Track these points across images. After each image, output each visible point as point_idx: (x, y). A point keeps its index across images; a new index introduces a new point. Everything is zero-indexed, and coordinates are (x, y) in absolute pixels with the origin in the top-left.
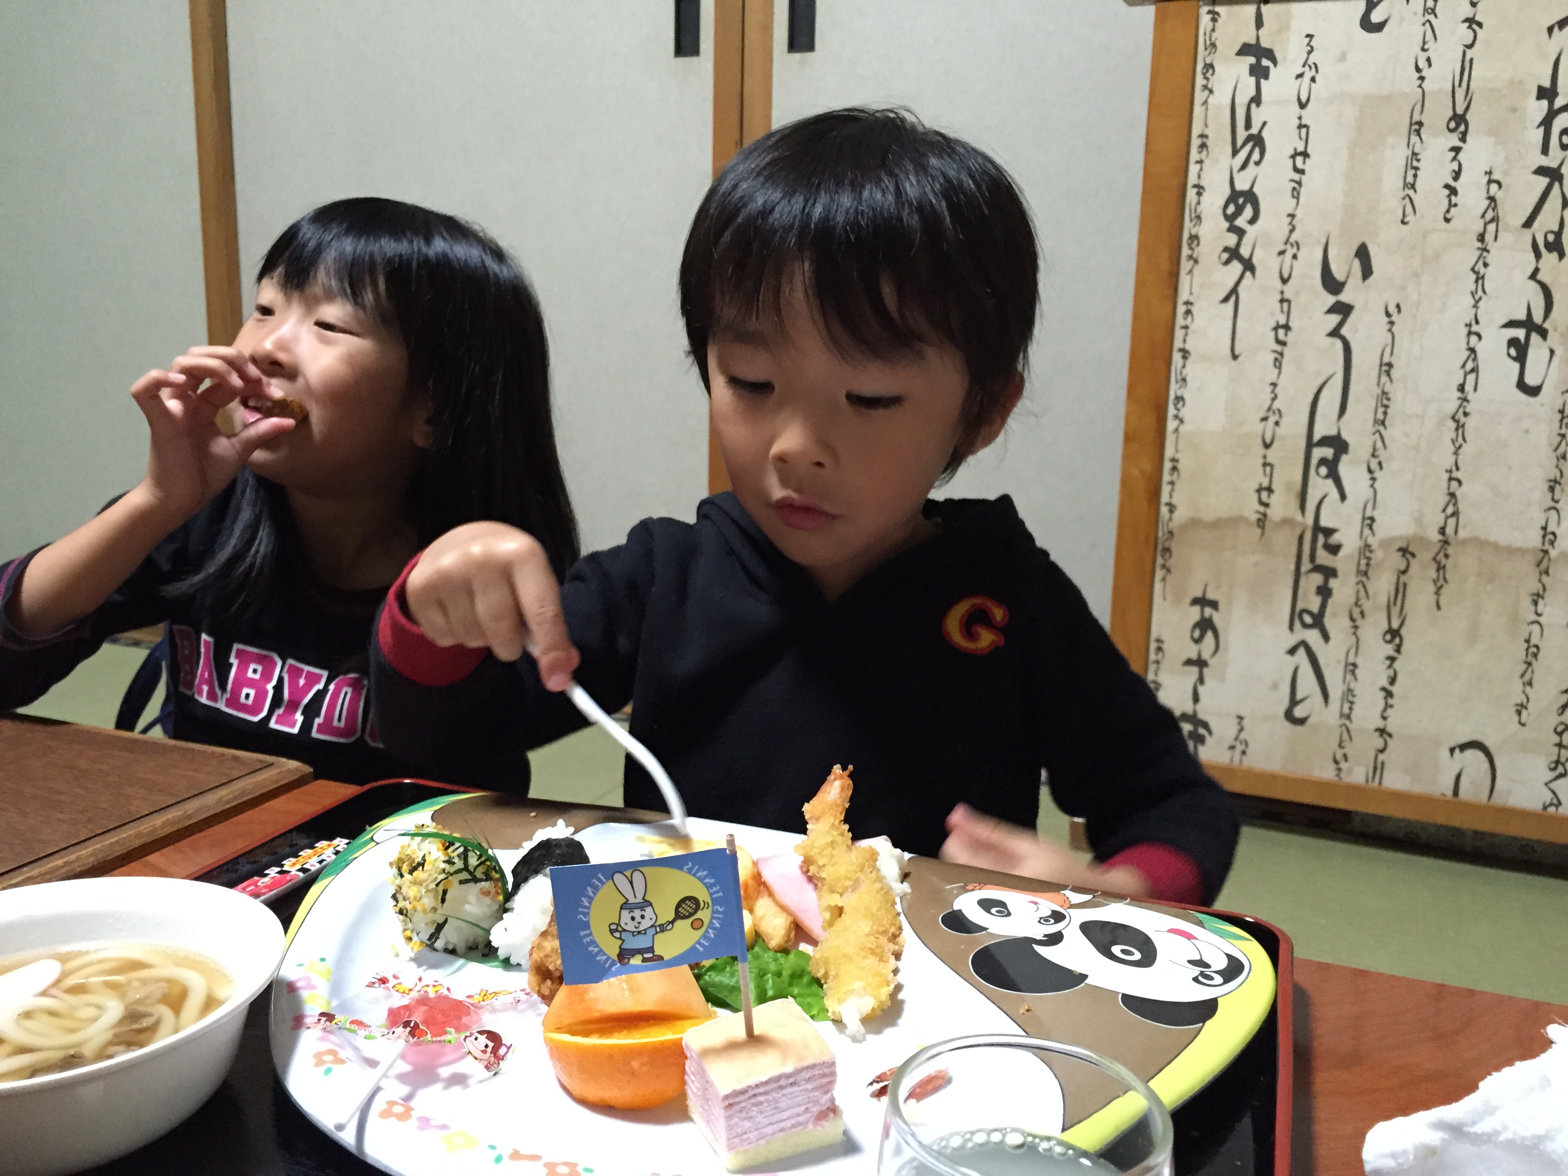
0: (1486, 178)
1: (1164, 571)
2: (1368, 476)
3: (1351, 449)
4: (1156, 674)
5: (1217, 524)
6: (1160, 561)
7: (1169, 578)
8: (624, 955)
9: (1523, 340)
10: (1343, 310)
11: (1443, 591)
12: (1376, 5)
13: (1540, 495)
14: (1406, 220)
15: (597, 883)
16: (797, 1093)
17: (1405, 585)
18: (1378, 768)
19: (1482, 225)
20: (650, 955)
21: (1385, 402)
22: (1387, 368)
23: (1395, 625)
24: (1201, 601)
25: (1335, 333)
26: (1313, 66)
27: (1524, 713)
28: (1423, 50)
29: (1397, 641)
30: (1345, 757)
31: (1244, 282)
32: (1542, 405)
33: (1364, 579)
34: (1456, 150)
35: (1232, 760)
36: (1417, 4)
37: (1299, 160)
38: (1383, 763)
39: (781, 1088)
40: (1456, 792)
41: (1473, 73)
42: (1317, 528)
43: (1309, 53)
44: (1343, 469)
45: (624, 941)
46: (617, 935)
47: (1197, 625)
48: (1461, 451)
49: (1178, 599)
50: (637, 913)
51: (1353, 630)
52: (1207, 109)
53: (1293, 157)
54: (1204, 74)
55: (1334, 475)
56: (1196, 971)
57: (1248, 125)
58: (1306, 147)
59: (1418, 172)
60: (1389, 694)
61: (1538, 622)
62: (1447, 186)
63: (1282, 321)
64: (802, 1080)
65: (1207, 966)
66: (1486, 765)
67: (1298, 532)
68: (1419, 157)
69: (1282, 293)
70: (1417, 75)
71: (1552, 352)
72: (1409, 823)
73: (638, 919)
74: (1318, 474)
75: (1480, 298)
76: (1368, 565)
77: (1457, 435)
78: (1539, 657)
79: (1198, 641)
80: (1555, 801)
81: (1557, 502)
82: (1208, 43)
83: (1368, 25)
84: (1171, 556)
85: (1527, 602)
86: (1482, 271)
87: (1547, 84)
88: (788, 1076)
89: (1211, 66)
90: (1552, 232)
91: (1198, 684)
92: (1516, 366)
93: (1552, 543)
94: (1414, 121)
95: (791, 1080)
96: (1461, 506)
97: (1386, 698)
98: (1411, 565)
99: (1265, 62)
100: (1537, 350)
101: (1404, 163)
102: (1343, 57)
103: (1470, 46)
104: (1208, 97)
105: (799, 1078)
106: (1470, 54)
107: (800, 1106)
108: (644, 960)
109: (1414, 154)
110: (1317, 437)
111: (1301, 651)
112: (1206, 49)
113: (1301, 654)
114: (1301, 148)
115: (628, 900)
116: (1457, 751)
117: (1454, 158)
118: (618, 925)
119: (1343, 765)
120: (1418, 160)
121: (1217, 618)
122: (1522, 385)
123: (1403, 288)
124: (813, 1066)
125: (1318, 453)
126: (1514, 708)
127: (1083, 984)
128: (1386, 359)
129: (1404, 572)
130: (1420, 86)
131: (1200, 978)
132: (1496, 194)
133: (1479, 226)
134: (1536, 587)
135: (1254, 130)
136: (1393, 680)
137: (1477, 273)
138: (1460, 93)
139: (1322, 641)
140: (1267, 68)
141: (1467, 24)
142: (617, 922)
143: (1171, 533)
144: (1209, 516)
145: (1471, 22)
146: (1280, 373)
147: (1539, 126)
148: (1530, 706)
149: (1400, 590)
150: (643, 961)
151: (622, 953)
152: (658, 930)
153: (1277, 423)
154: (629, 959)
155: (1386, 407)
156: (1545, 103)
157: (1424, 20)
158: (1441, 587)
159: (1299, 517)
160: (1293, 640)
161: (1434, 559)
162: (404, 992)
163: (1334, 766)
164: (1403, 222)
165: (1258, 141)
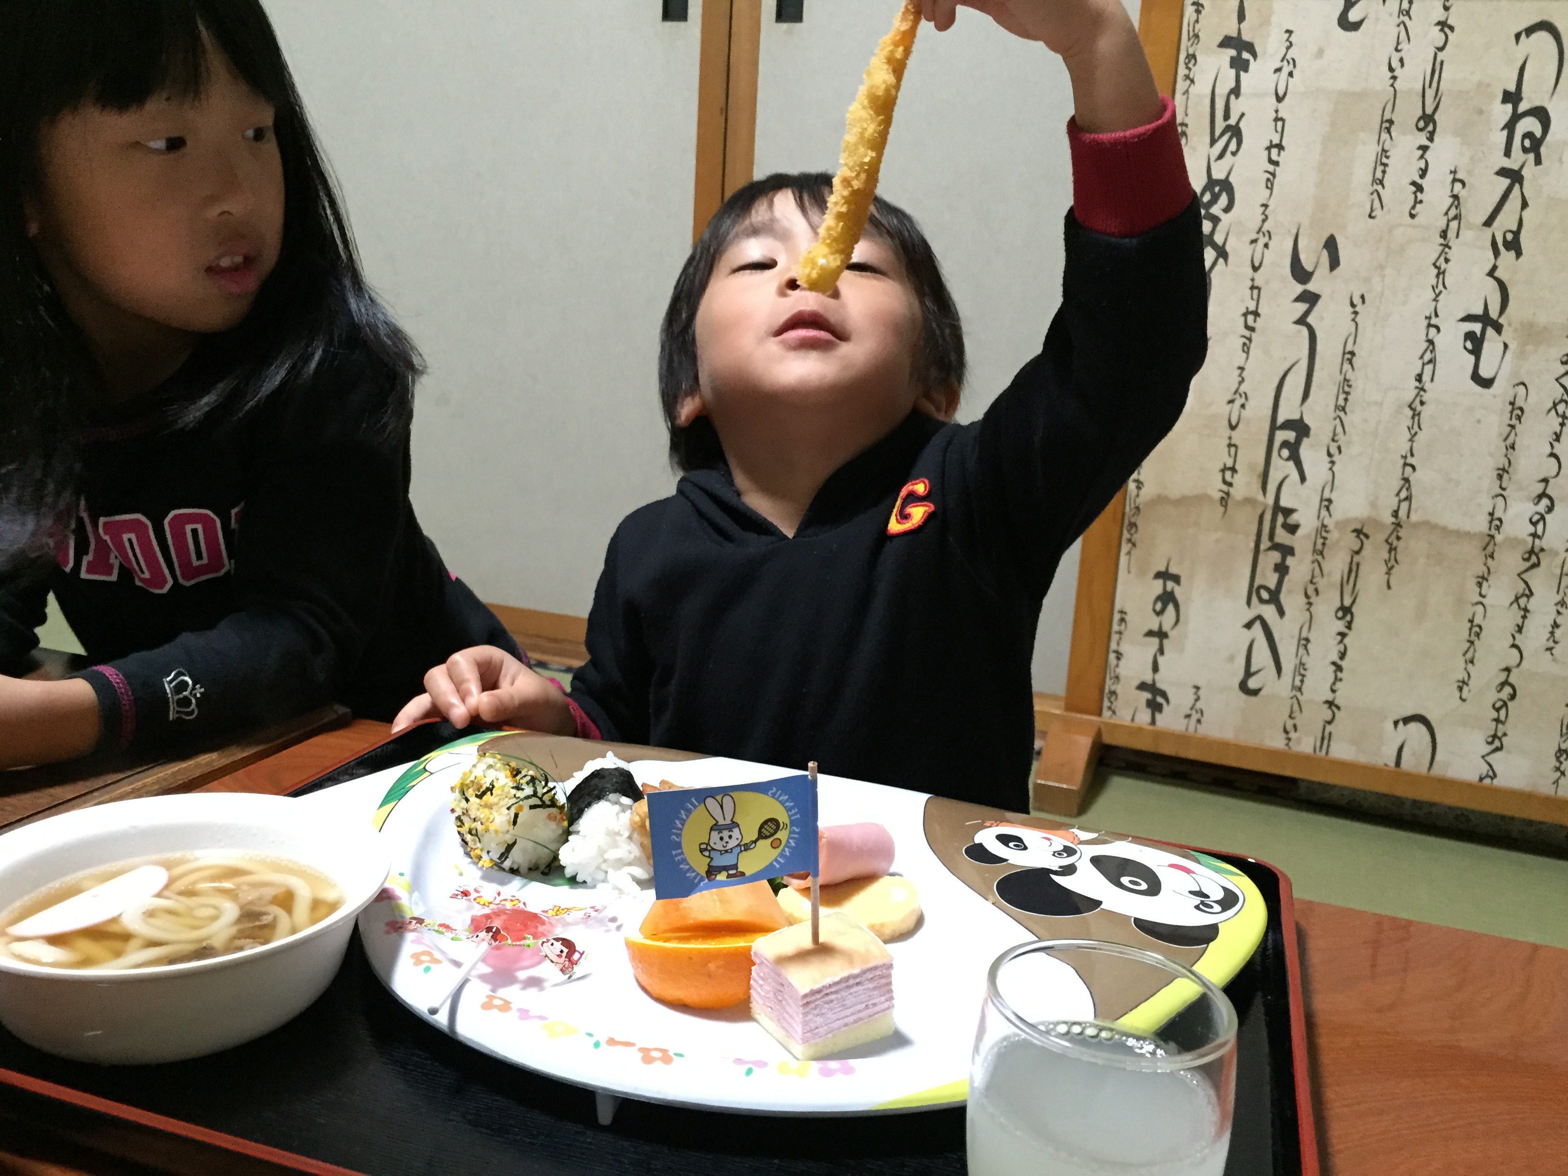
0: (1451, 177)
1: (1130, 545)
2: (1328, 459)
3: (1312, 433)
4: (1118, 644)
5: (1183, 501)
6: (1126, 535)
7: (1134, 552)
8: (712, 871)
9: (1479, 335)
10: (1310, 299)
11: (1393, 571)
12: (1353, 5)
13: (1489, 482)
14: (1373, 214)
15: (690, 806)
16: (861, 992)
17: (1358, 565)
18: (1325, 739)
19: (1446, 222)
20: (733, 872)
21: (1346, 389)
22: (1349, 356)
23: (1347, 603)
24: (1165, 575)
25: (1301, 321)
26: (1291, 62)
27: (1465, 688)
28: (1397, 50)
29: (1348, 618)
30: (1295, 726)
31: (1217, 268)
32: (1495, 396)
33: (1320, 558)
34: (1424, 149)
35: (1187, 729)
36: (1393, 5)
37: (1274, 151)
38: (1330, 734)
39: (849, 987)
40: (1398, 763)
41: (1443, 75)
42: (1277, 508)
43: (1288, 48)
44: (1306, 451)
45: (712, 859)
46: (707, 853)
47: (1159, 598)
48: (1416, 438)
49: (1142, 572)
50: (725, 834)
51: (1307, 606)
52: (1188, 98)
53: (1269, 149)
54: (1186, 64)
55: (1295, 457)
56: (1197, 900)
57: (1227, 116)
58: (1281, 140)
59: (1387, 169)
60: (1339, 668)
61: (1482, 604)
62: (1414, 183)
63: (1252, 308)
64: (866, 980)
65: (1207, 897)
66: (1428, 738)
67: (1260, 511)
68: (1388, 154)
69: (1253, 280)
70: (1390, 75)
71: (1506, 346)
72: (1354, 791)
73: (726, 839)
74: (1280, 455)
75: (1441, 292)
76: (1324, 544)
77: (1413, 422)
78: (1481, 636)
79: (1159, 613)
80: (1491, 773)
81: (1504, 489)
82: (1191, 34)
83: (1345, 24)
84: (1136, 531)
85: (1472, 585)
86: (1443, 266)
87: (1512, 88)
88: (855, 977)
89: (1194, 56)
90: (1511, 231)
91: (1158, 654)
92: (1472, 358)
93: (1498, 528)
94: (1385, 119)
95: (858, 980)
96: (1414, 491)
97: (1335, 672)
98: (1365, 546)
99: (1246, 55)
100: (1492, 345)
101: (1374, 159)
102: (1320, 53)
103: (1441, 49)
104: (1189, 86)
105: (863, 979)
106: (1441, 56)
107: (862, 1003)
108: (729, 876)
109: (1384, 151)
110: (1280, 420)
111: (1257, 626)
112: (1189, 39)
113: (1257, 629)
114: (1276, 141)
115: (717, 822)
116: (1401, 724)
117: (1422, 157)
118: (708, 844)
119: (1292, 735)
120: (1387, 157)
121: (1179, 592)
122: (1476, 378)
123: (1368, 280)
124: (875, 968)
125: (1282, 436)
126: (1457, 684)
127: (1099, 909)
128: (1349, 348)
129: (1358, 552)
130: (1392, 85)
131: (1201, 906)
132: (1459, 192)
133: (1442, 223)
134: (1482, 570)
135: (1232, 121)
136: (1343, 655)
137: (1438, 268)
138: (1430, 93)
139: (1278, 617)
140: (1248, 61)
141: (1439, 27)
142: (707, 842)
143: (1138, 508)
144: (1175, 493)
145: (1443, 25)
146: (1247, 358)
147: (1503, 129)
148: (1471, 683)
149: (1353, 570)
150: (727, 877)
151: (711, 869)
152: (743, 849)
153: (1243, 406)
154: (716, 875)
155: (1347, 393)
156: (1509, 107)
157: (1398, 21)
158: (1392, 567)
159: (1260, 497)
160: (1250, 615)
161: (1387, 541)
162: (484, 905)
163: (1284, 735)
164: (1370, 216)
165: (1235, 132)
